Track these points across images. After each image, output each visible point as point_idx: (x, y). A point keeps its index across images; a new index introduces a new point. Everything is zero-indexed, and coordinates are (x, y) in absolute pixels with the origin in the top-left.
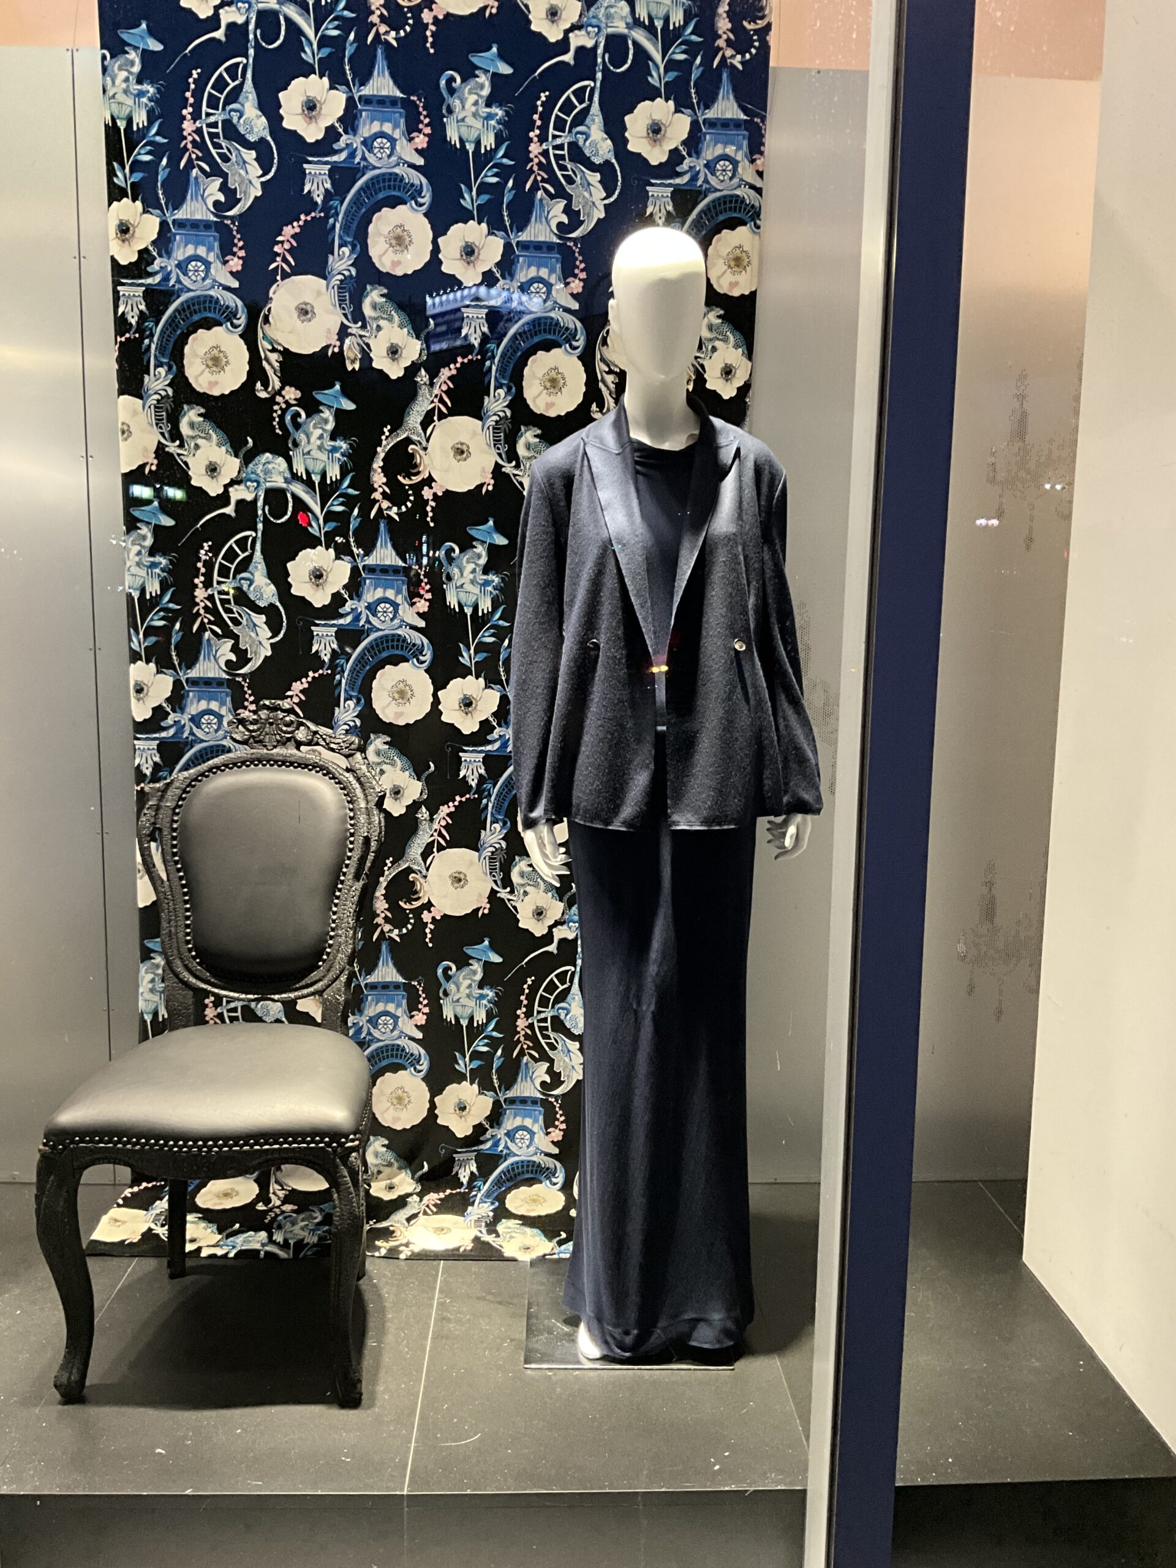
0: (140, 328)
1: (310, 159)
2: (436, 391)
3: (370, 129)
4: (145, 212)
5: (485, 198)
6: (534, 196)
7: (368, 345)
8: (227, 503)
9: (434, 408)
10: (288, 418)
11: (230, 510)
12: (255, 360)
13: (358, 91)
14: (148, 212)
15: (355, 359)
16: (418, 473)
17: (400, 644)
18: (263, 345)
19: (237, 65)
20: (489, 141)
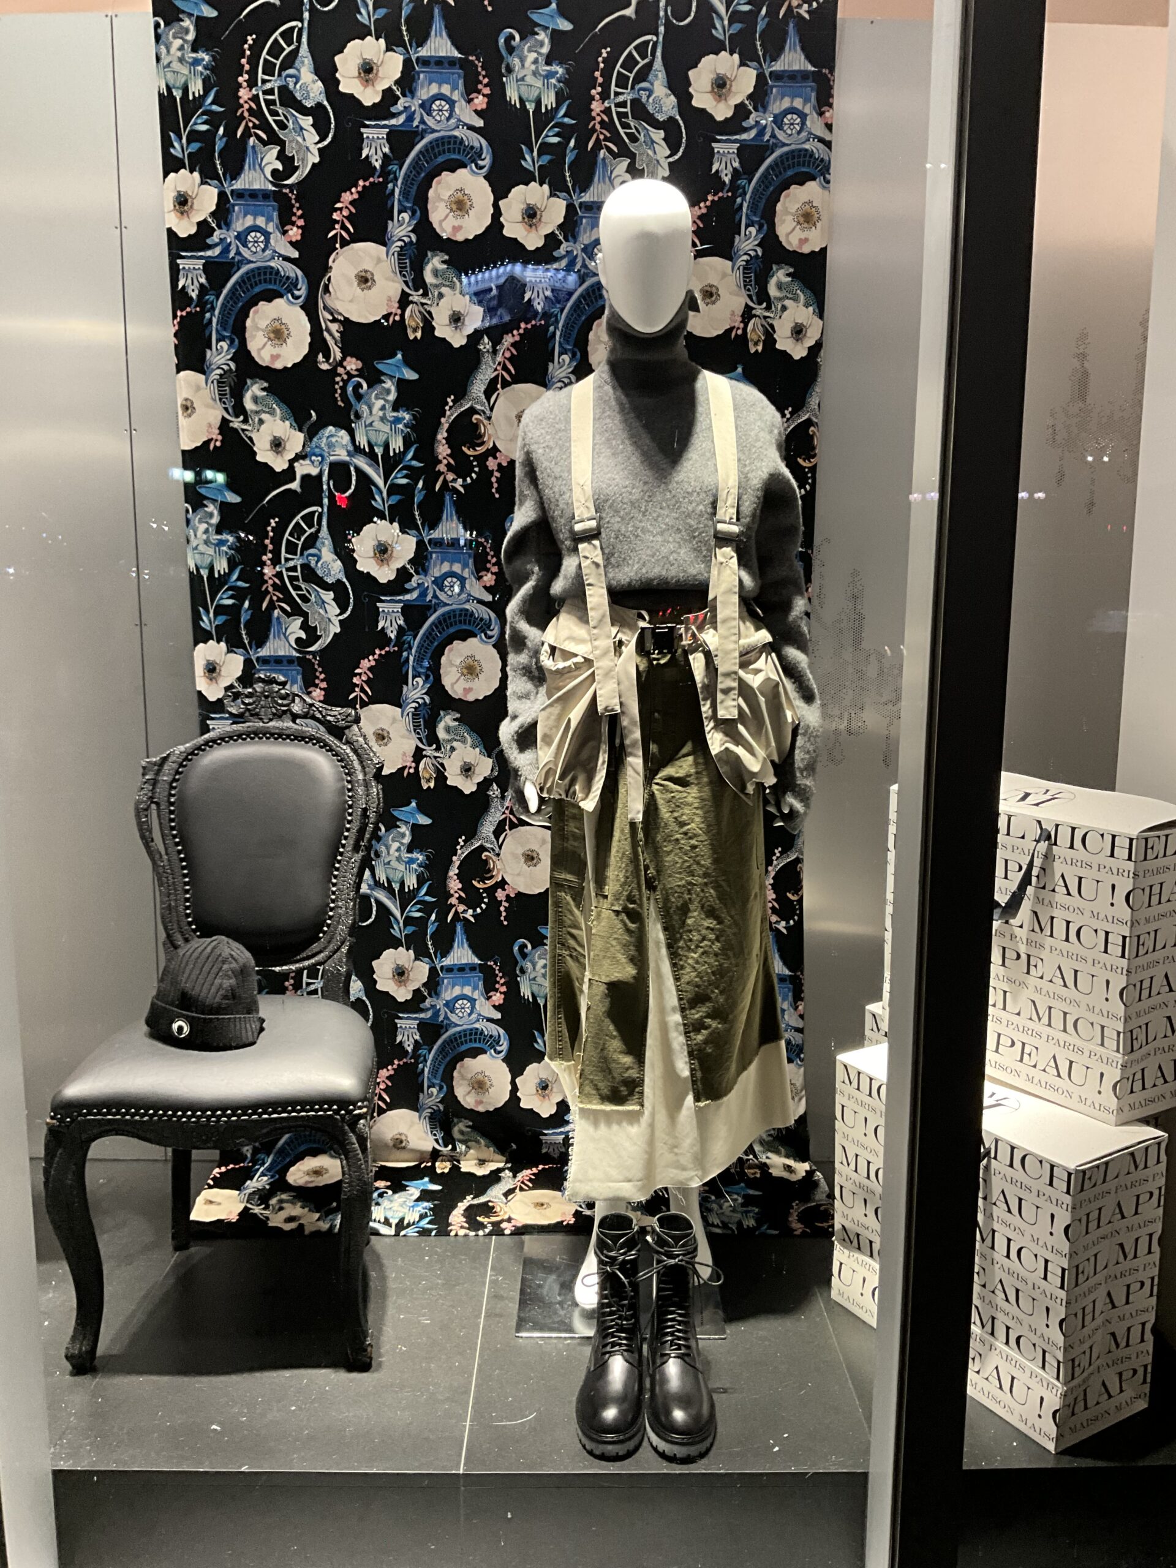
0: (201, 301)
1: (367, 123)
2: (499, 358)
3: (428, 91)
4: (203, 183)
5: (546, 159)
6: (596, 156)
7: (430, 313)
8: (293, 479)
9: (497, 376)
10: (350, 389)
11: (295, 486)
12: (317, 332)
13: (416, 52)
14: (206, 183)
15: (417, 327)
16: (483, 443)
17: (468, 618)
18: (324, 316)
19: (292, 29)
20: (549, 100)
